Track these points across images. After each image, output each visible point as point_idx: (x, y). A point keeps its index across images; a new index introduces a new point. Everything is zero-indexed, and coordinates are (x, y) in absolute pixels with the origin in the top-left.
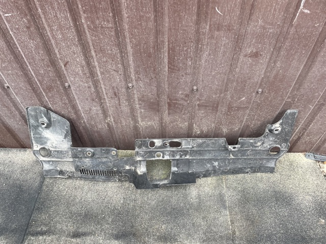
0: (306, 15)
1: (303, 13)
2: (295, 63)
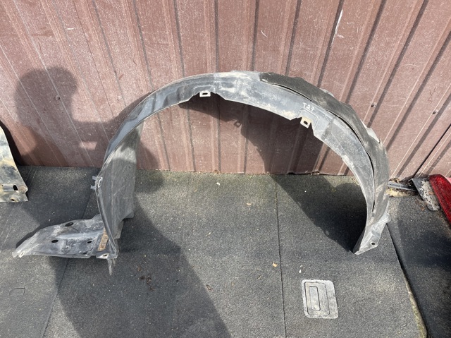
0: (341, 39)
1: (338, 37)
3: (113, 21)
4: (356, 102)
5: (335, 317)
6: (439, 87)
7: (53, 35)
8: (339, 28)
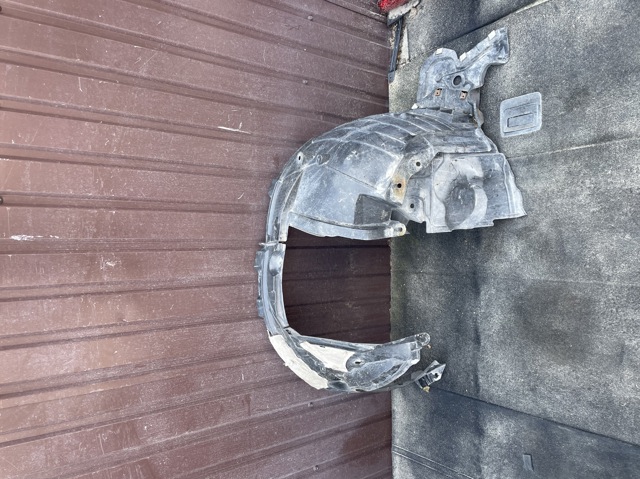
0: (243, 124)
1: (241, 127)
2: (284, 123)
3: (235, 335)
4: (303, 102)
5: (539, 95)
6: (285, 22)
7: (249, 395)
8: (233, 127)
